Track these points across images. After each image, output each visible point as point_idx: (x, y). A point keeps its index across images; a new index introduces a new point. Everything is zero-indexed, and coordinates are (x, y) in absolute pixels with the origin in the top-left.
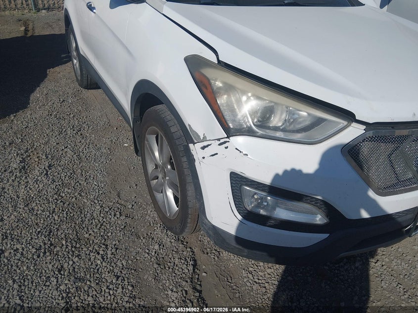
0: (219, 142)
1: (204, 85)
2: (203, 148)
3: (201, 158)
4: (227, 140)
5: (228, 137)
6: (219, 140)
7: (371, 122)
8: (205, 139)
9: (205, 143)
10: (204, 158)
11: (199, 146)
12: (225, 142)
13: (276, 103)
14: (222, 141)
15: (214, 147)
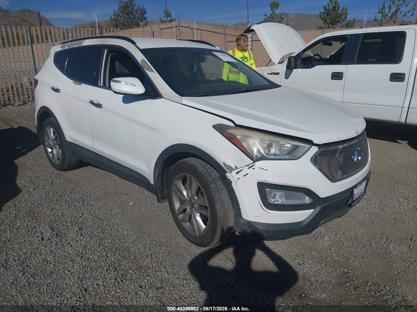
0: (248, 167)
1: (231, 138)
2: (238, 173)
3: (236, 180)
4: (254, 164)
5: (254, 163)
6: (248, 165)
7: (321, 144)
8: (236, 168)
9: (239, 170)
10: (239, 179)
11: (234, 173)
12: (252, 166)
13: (272, 141)
14: (250, 166)
15: (246, 170)
